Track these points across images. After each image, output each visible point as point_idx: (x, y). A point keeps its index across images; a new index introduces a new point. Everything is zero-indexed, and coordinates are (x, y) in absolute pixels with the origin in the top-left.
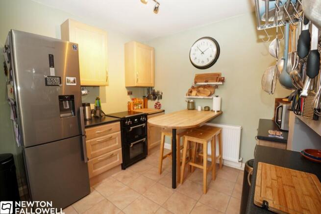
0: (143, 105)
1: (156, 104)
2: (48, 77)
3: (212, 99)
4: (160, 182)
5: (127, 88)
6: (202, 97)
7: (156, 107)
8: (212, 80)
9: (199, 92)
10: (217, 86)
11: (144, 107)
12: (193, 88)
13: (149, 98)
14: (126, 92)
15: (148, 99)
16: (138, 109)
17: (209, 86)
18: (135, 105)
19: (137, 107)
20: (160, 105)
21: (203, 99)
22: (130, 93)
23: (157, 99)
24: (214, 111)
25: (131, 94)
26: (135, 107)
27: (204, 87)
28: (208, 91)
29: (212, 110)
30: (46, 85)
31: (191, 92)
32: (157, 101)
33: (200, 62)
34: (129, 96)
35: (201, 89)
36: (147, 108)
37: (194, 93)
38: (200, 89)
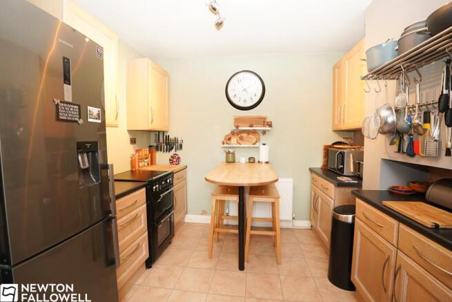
0: (149, 160)
1: (172, 157)
2: (61, 102)
3: (258, 148)
4: (218, 268)
5: (130, 132)
6: (246, 146)
7: (171, 161)
8: (258, 124)
9: (241, 138)
10: (264, 132)
11: (152, 164)
12: (233, 133)
13: (158, 148)
14: (127, 138)
15: (157, 150)
16: (145, 166)
17: (254, 132)
18: (141, 159)
19: (143, 163)
20: (179, 158)
21: (248, 147)
22: (133, 141)
23: (174, 150)
24: (262, 163)
25: (135, 142)
26: (141, 164)
27: (248, 132)
28: (253, 138)
29: (259, 162)
30: (58, 119)
31: (230, 139)
32: (173, 152)
33: (242, 101)
34: (132, 145)
35: (244, 135)
36: (155, 164)
37: (234, 140)
38: (242, 135)
